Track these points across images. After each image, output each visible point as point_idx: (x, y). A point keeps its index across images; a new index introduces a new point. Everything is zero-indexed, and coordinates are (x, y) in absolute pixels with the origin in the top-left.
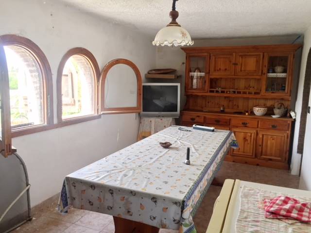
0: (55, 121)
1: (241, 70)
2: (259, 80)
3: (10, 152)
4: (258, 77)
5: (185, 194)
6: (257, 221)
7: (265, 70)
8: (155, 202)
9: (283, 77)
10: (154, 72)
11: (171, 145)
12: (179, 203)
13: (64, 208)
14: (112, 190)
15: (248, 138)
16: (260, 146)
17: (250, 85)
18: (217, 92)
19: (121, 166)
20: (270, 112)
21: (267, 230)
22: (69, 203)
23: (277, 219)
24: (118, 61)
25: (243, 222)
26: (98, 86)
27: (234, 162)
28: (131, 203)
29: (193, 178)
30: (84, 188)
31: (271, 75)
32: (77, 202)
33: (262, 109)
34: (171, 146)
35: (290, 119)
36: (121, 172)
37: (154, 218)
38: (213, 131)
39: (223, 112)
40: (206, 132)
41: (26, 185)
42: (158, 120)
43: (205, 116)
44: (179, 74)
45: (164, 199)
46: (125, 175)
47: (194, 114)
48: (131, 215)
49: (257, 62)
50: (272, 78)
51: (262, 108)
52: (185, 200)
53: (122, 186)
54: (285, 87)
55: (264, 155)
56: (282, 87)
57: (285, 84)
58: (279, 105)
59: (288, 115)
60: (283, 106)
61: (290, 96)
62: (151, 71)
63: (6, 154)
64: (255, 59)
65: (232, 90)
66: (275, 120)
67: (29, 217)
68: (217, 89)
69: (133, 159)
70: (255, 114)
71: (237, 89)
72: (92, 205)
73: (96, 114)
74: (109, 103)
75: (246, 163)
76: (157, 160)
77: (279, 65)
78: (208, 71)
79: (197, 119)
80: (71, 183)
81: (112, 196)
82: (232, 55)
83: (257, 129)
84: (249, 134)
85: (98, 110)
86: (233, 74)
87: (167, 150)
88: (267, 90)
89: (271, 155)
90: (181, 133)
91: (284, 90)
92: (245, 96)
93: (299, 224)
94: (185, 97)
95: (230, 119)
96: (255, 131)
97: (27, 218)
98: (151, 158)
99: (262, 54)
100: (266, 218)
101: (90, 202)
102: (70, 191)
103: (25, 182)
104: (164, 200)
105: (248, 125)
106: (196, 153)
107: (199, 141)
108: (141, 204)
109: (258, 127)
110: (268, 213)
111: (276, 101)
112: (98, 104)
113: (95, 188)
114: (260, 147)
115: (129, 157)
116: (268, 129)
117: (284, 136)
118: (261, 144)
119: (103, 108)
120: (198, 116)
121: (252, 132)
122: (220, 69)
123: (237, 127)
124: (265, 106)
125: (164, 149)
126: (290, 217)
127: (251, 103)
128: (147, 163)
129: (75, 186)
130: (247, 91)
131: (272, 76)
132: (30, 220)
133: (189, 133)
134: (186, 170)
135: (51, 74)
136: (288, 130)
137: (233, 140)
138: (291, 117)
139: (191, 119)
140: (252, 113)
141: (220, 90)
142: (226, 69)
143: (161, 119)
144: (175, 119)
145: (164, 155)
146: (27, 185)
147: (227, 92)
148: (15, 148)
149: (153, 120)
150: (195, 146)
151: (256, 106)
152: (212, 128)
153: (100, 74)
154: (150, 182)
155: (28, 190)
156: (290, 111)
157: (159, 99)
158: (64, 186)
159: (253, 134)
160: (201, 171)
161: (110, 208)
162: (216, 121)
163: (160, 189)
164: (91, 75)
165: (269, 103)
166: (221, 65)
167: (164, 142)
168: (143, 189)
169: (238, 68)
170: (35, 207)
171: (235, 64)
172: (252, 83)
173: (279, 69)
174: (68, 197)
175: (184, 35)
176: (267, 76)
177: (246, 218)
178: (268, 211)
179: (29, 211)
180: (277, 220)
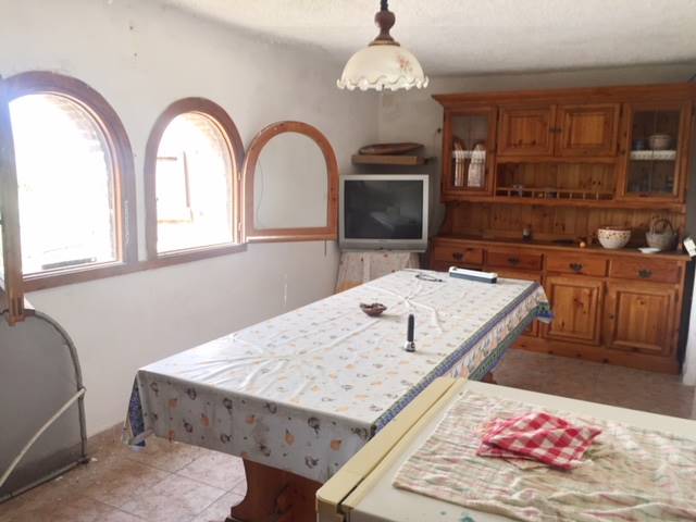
0: (142, 256)
1: (569, 144)
2: (612, 166)
3: (20, 314)
4: (608, 160)
5: (382, 412)
6: (454, 461)
7: (625, 143)
8: (316, 427)
9: (668, 158)
10: (373, 150)
11: (385, 309)
12: (365, 430)
13: (135, 436)
14: (229, 401)
15: (585, 301)
16: (612, 317)
17: (591, 179)
18: (514, 194)
19: (261, 351)
20: (636, 240)
21: (465, 479)
22: (146, 426)
23: (501, 457)
24: (283, 127)
25: (421, 461)
26: (239, 182)
27: (551, 353)
28: (268, 430)
29: (410, 381)
30: (174, 394)
31: (640, 154)
32: (161, 425)
33: (619, 234)
34: (384, 312)
35: (684, 258)
36: (257, 363)
37: (315, 463)
38: (494, 281)
39: (528, 239)
40: (476, 283)
41: (76, 389)
42: (379, 256)
43: (486, 248)
44: (429, 153)
45: (334, 421)
46: (264, 371)
47: (459, 244)
48: (268, 455)
49: (607, 124)
50: (643, 161)
51: (617, 232)
52: (377, 424)
53: (250, 393)
54: (672, 182)
55: (621, 339)
56: (668, 182)
57: (673, 176)
58: (661, 224)
59: (680, 247)
60: (669, 227)
61: (684, 202)
62: (366, 148)
63: (13, 319)
64: (602, 118)
65: (548, 190)
66: (646, 258)
67: (84, 456)
68: (515, 188)
69: (292, 338)
70: (601, 246)
71: (561, 188)
72: (191, 431)
73: (236, 243)
74: (264, 218)
75: (579, 356)
76: (343, 341)
77: (659, 131)
78: (493, 147)
79: (467, 256)
80: (149, 384)
81: (230, 413)
82: (548, 109)
83: (604, 279)
84: (587, 291)
85: (239, 233)
86: (550, 152)
87: (375, 320)
88: (629, 189)
89: (638, 341)
90: (419, 285)
91: (671, 189)
92: (579, 203)
93: (544, 471)
94: (443, 205)
95: (542, 256)
96: (600, 284)
97: (77, 457)
98: (333, 337)
99: (617, 107)
100: (478, 455)
101: (186, 425)
102: (148, 402)
103: (75, 382)
104: (334, 423)
105: (582, 270)
106: (439, 329)
107: (455, 302)
108: (287, 432)
109: (607, 275)
110: (484, 446)
111: (653, 215)
112: (239, 221)
113: (195, 395)
114: (612, 321)
115: (286, 334)
116: (631, 279)
117: (669, 296)
118: (614, 314)
119: (251, 230)
120: (470, 249)
121: (594, 286)
122: (521, 142)
123: (558, 274)
124: (626, 226)
125: (370, 318)
126: (528, 455)
127: (593, 219)
128: (322, 347)
129: (156, 391)
130: (584, 192)
131: (642, 158)
132: (86, 462)
133: (437, 286)
134: (402, 363)
135: (131, 156)
136: (678, 282)
137: (543, 304)
138: (685, 252)
139: (454, 255)
140: (596, 243)
141: (520, 189)
142: (534, 143)
143: (386, 256)
144: (420, 254)
145: (364, 331)
146: (79, 389)
147: (536, 195)
148: (31, 308)
149: (367, 256)
150: (441, 313)
151: (604, 227)
152: (491, 276)
153: (245, 153)
154: (312, 386)
155: (81, 399)
156: (685, 238)
157: (383, 210)
158: (136, 389)
159: (595, 292)
160: (434, 366)
161: (224, 439)
162: (510, 260)
163: (330, 400)
164: (224, 156)
165: (636, 220)
166: (523, 131)
167: (370, 303)
168: (293, 400)
169: (563, 139)
170: (99, 436)
171: (556, 131)
172: (597, 174)
173: (658, 140)
174: (144, 412)
175: (403, 63)
176: (629, 155)
177: (434, 453)
178: (486, 442)
179: (83, 444)
180: (500, 462)
